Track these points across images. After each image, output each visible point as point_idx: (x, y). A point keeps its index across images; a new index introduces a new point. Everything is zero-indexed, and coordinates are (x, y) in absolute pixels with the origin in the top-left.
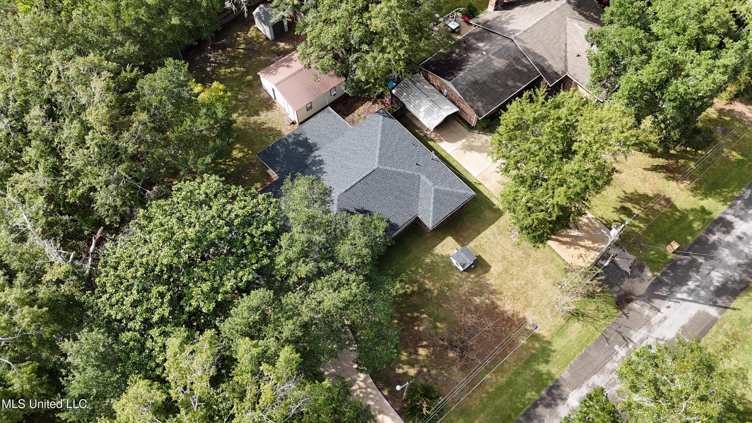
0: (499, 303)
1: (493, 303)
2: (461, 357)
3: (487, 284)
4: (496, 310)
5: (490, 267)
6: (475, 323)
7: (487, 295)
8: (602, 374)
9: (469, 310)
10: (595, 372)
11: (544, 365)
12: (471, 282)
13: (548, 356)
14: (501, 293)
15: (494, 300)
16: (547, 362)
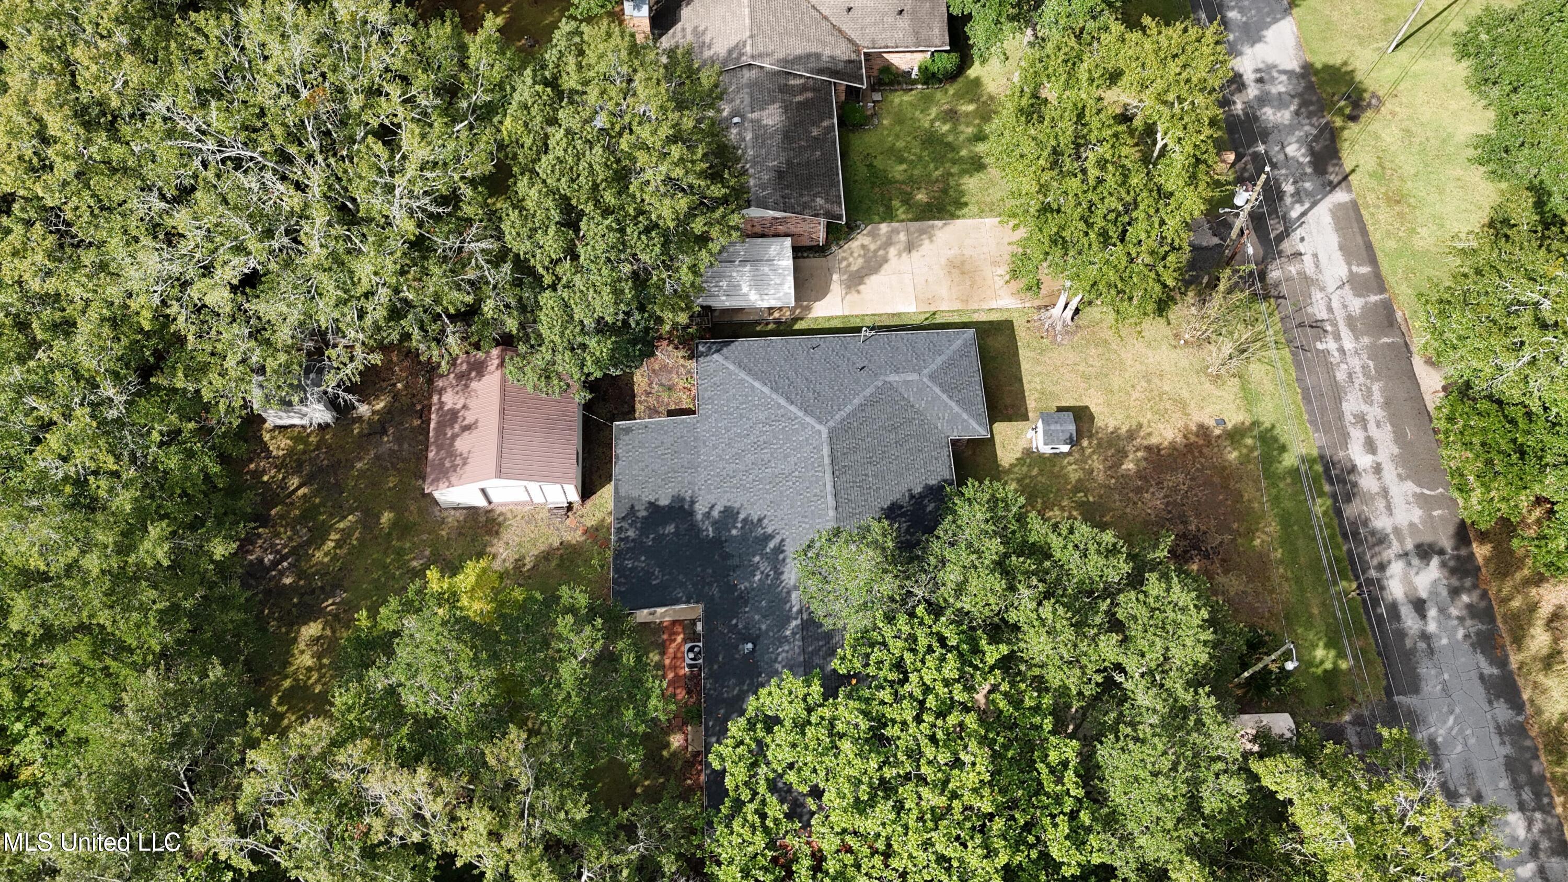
0: (1154, 440)
1: (1148, 448)
2: (1207, 556)
3: (1112, 433)
4: (1163, 452)
5: (1087, 407)
6: (1166, 497)
7: (1130, 448)
8: (1346, 394)
9: (1139, 490)
10: (1338, 399)
11: (1285, 455)
12: (1094, 452)
13: (1275, 439)
14: (1140, 426)
15: (1145, 443)
16: (1283, 448)
